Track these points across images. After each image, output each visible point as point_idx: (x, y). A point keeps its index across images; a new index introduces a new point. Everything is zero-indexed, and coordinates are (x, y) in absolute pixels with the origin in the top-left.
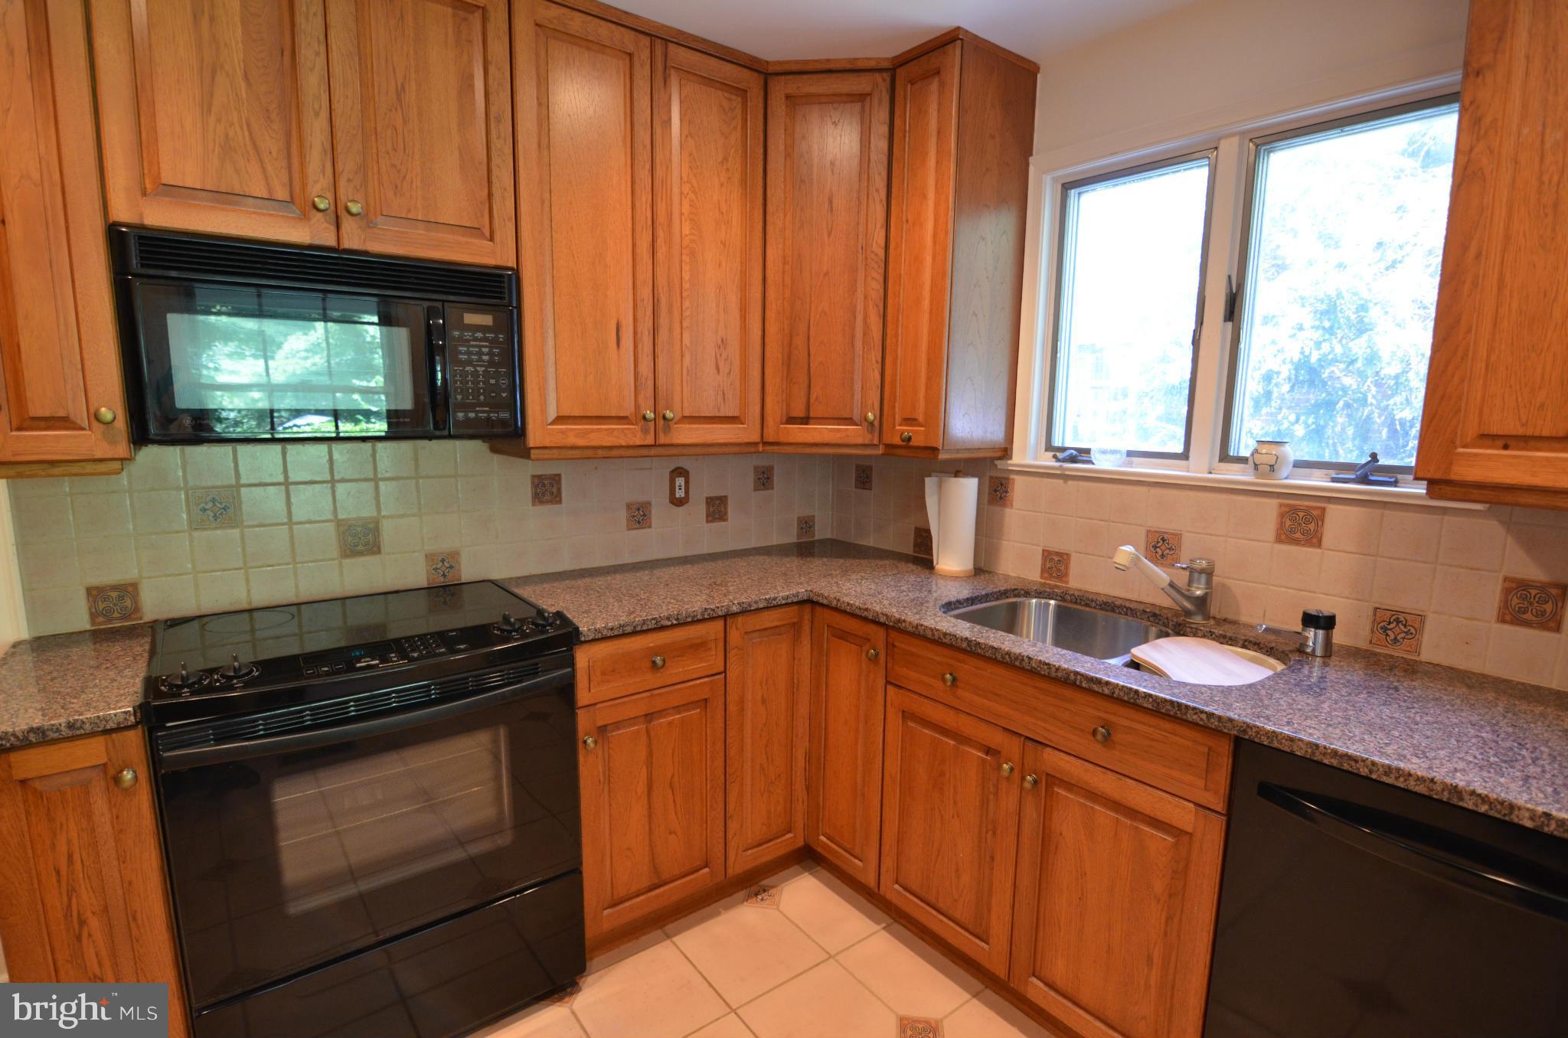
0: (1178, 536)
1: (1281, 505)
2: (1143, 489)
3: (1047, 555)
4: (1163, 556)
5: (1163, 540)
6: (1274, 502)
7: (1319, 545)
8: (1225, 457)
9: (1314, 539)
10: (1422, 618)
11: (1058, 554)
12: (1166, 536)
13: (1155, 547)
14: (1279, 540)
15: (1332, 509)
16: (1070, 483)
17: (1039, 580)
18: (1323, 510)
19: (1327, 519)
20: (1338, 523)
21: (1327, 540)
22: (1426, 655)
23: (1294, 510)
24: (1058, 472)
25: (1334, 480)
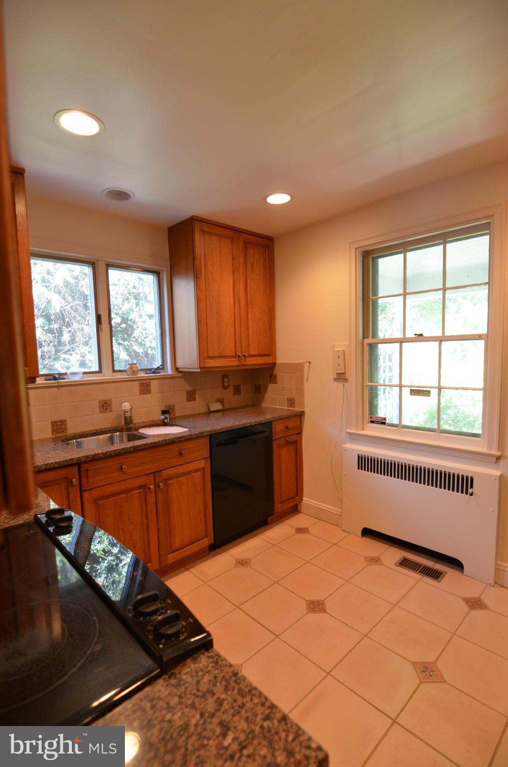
0: (110, 400)
1: (140, 383)
2: (95, 386)
3: (54, 424)
4: (106, 409)
5: (105, 403)
6: (137, 383)
7: (150, 393)
8: (114, 371)
9: (149, 392)
10: (174, 406)
11: (59, 421)
12: (106, 401)
13: (103, 406)
14: (141, 394)
15: (152, 382)
16: (61, 389)
17: (52, 436)
18: (150, 382)
19: (151, 385)
20: (154, 385)
21: (152, 391)
22: (177, 415)
23: (143, 384)
24: (56, 385)
25: (146, 373)
